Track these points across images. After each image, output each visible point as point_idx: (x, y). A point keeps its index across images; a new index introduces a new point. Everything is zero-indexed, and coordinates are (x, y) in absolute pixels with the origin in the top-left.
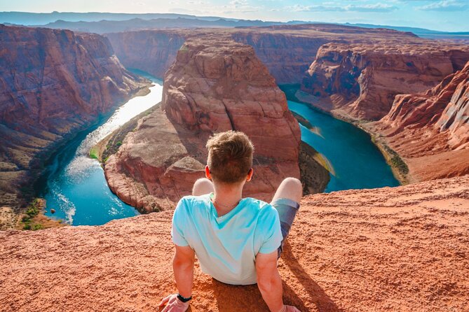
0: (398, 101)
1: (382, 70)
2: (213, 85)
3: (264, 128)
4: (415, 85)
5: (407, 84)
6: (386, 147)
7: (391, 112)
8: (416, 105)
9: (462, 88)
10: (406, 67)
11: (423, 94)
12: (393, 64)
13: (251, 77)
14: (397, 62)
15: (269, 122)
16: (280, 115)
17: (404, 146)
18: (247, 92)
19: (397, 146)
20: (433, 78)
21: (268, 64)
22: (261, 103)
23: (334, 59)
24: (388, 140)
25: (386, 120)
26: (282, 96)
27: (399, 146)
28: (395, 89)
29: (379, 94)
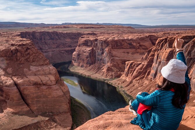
0: (127, 66)
1: (116, 48)
2: (4, 68)
3: (44, 93)
4: (135, 55)
5: (131, 55)
6: (125, 93)
7: (125, 72)
8: (137, 66)
9: (157, 55)
10: (128, 45)
11: (139, 60)
12: (121, 45)
13: (31, 60)
14: (123, 43)
15: (47, 89)
16: (54, 83)
17: (135, 91)
18: (30, 70)
19: (131, 92)
20: (144, 50)
21: (49, 50)
22: (40, 77)
23: (88, 44)
24: (126, 89)
25: (123, 77)
26: (54, 70)
27: (132, 92)
28: (125, 59)
29: (117, 62)
